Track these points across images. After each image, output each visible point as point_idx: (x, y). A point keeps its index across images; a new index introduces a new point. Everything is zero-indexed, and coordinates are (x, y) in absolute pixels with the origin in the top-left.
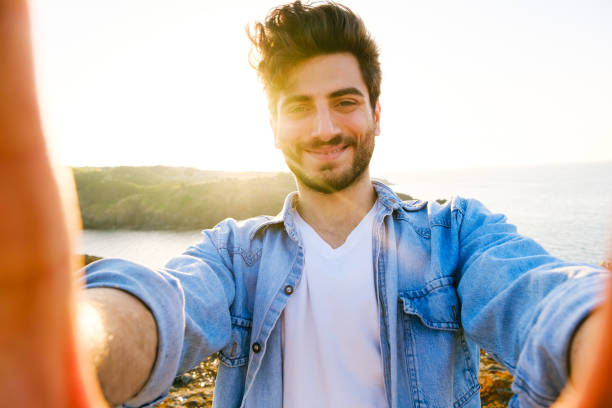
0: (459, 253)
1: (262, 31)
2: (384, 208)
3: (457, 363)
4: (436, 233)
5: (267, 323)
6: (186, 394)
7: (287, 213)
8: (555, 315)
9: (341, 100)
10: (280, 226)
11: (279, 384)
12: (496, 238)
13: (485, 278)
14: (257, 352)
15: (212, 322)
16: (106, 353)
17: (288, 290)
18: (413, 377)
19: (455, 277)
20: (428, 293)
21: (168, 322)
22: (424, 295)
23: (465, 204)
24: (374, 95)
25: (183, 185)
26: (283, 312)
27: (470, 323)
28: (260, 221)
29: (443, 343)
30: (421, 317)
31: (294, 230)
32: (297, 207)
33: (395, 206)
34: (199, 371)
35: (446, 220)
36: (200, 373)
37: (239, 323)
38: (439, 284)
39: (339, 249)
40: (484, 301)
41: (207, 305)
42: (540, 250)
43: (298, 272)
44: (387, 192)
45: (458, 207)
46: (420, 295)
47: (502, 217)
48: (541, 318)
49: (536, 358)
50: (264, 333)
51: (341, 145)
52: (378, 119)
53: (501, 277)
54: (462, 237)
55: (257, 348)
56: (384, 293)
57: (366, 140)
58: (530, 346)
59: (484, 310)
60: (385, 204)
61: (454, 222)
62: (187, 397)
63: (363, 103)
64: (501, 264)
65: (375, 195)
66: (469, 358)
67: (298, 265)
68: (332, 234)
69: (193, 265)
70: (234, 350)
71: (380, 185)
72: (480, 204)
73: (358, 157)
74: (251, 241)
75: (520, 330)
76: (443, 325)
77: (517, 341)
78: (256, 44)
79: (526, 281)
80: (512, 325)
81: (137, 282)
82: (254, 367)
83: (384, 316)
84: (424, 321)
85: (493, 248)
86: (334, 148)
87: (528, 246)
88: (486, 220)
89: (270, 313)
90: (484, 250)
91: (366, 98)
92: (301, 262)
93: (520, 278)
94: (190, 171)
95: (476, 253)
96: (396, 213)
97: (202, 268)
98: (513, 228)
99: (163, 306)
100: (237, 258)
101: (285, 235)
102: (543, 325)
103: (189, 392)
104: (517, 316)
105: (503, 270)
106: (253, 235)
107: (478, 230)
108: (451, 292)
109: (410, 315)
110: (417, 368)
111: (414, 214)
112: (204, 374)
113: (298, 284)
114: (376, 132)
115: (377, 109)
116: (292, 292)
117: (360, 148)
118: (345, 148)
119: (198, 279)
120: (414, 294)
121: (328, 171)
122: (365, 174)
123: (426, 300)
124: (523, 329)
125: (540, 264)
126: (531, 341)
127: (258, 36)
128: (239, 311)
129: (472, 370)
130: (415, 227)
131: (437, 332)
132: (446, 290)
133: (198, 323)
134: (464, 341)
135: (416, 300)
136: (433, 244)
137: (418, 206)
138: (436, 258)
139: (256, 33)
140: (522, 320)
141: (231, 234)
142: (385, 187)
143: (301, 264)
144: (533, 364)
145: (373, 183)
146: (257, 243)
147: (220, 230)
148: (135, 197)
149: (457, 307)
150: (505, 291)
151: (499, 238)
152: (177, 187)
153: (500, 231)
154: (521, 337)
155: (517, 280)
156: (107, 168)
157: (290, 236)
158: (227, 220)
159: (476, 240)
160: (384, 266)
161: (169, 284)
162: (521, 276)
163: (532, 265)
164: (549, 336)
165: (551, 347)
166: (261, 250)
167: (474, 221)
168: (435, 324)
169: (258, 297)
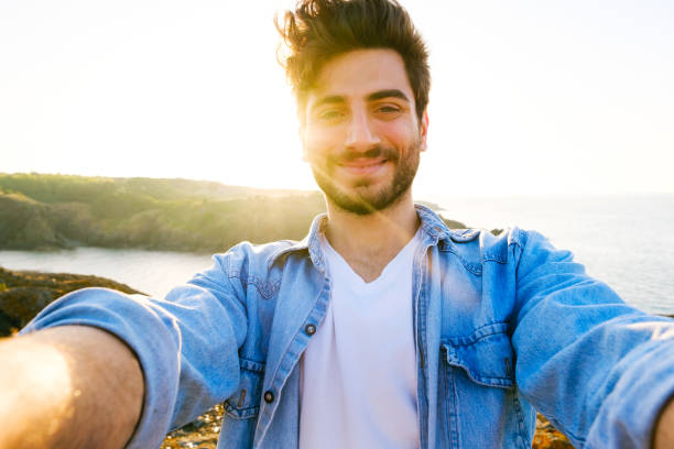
0: (516, 294)
1: (293, 20)
2: (428, 237)
3: (507, 426)
4: (489, 269)
5: (283, 368)
6: (196, 440)
7: (312, 238)
8: (638, 383)
9: (382, 104)
10: (304, 253)
11: (294, 441)
12: (562, 280)
13: (547, 328)
14: (269, 402)
15: (214, 366)
16: (70, 414)
17: (310, 330)
18: (455, 441)
19: (510, 324)
20: (476, 341)
21: (159, 369)
22: (472, 344)
23: (524, 237)
24: (421, 103)
25: (205, 201)
26: (302, 355)
27: (527, 381)
28: (280, 247)
29: (493, 403)
30: (467, 369)
31: (320, 259)
32: (326, 231)
33: (442, 235)
34: (213, 414)
35: (502, 254)
36: (215, 416)
37: (250, 367)
38: (490, 331)
39: (373, 283)
40: (546, 356)
41: (211, 347)
42: (615, 298)
43: (322, 308)
44: (433, 218)
45: (516, 240)
46: (468, 343)
47: (568, 255)
48: (620, 386)
49: (610, 434)
50: (278, 379)
51: (380, 159)
52: (424, 133)
53: (567, 328)
54: (519, 276)
55: (269, 397)
56: (423, 338)
57: (409, 155)
58: (604, 419)
59: (545, 366)
60: (429, 232)
61: (510, 258)
62: (198, 443)
63: (408, 109)
64: (569, 312)
65: (418, 222)
66: (521, 420)
67: (323, 300)
68: (366, 265)
69: (198, 297)
70: (243, 398)
71: (425, 209)
72: (542, 237)
73: (399, 174)
74: (270, 270)
75: (589, 395)
76: (493, 381)
77: (584, 407)
78: (284, 35)
79: (599, 335)
80: (578, 387)
81: (123, 320)
82: (265, 421)
83: (422, 366)
84: (471, 375)
85: (558, 292)
86: (372, 161)
87: (599, 292)
88: (550, 257)
89: (288, 356)
90: (547, 293)
91: (412, 105)
92: (326, 296)
93: (591, 331)
94: (214, 186)
95: (537, 297)
96: (442, 244)
97: (207, 301)
98: (580, 268)
99: (153, 350)
100: (252, 289)
101: (309, 264)
102: (623, 393)
103: (200, 437)
104: (585, 377)
105: (571, 320)
106: (271, 263)
107: (540, 269)
108: (504, 341)
109: (454, 367)
110: (459, 431)
111: (464, 246)
112: (218, 418)
113: (322, 323)
114: (422, 146)
115: (424, 120)
116: (313, 333)
117: (401, 164)
118: (384, 162)
119: (202, 315)
120: (461, 341)
121: (364, 188)
122: (406, 195)
123: (474, 348)
124: (593, 393)
125: (615, 315)
126: (606, 413)
127: (288, 27)
128: (251, 352)
129: (525, 435)
130: (464, 262)
131: (484, 388)
132: (498, 339)
133: (198, 368)
134: (517, 400)
135: (462, 349)
136: (485, 282)
137: (468, 236)
138: (488, 300)
139: (285, 24)
140: (593, 383)
141: (246, 260)
142: (430, 212)
143: (327, 299)
144: (606, 442)
145: (416, 207)
146: (276, 274)
147: (233, 255)
148: (150, 213)
149: (511, 359)
150: (573, 346)
151: (565, 279)
152: (198, 203)
153: (564, 271)
154: (591, 404)
155: (586, 334)
156: (122, 179)
157: (315, 265)
158: (242, 243)
159: (536, 281)
160: (425, 306)
161: (163, 323)
162: (593, 329)
163: (606, 315)
164: (629, 409)
165: (631, 424)
166: (280, 282)
167: (534, 256)
168: (483, 380)
169: (274, 337)
